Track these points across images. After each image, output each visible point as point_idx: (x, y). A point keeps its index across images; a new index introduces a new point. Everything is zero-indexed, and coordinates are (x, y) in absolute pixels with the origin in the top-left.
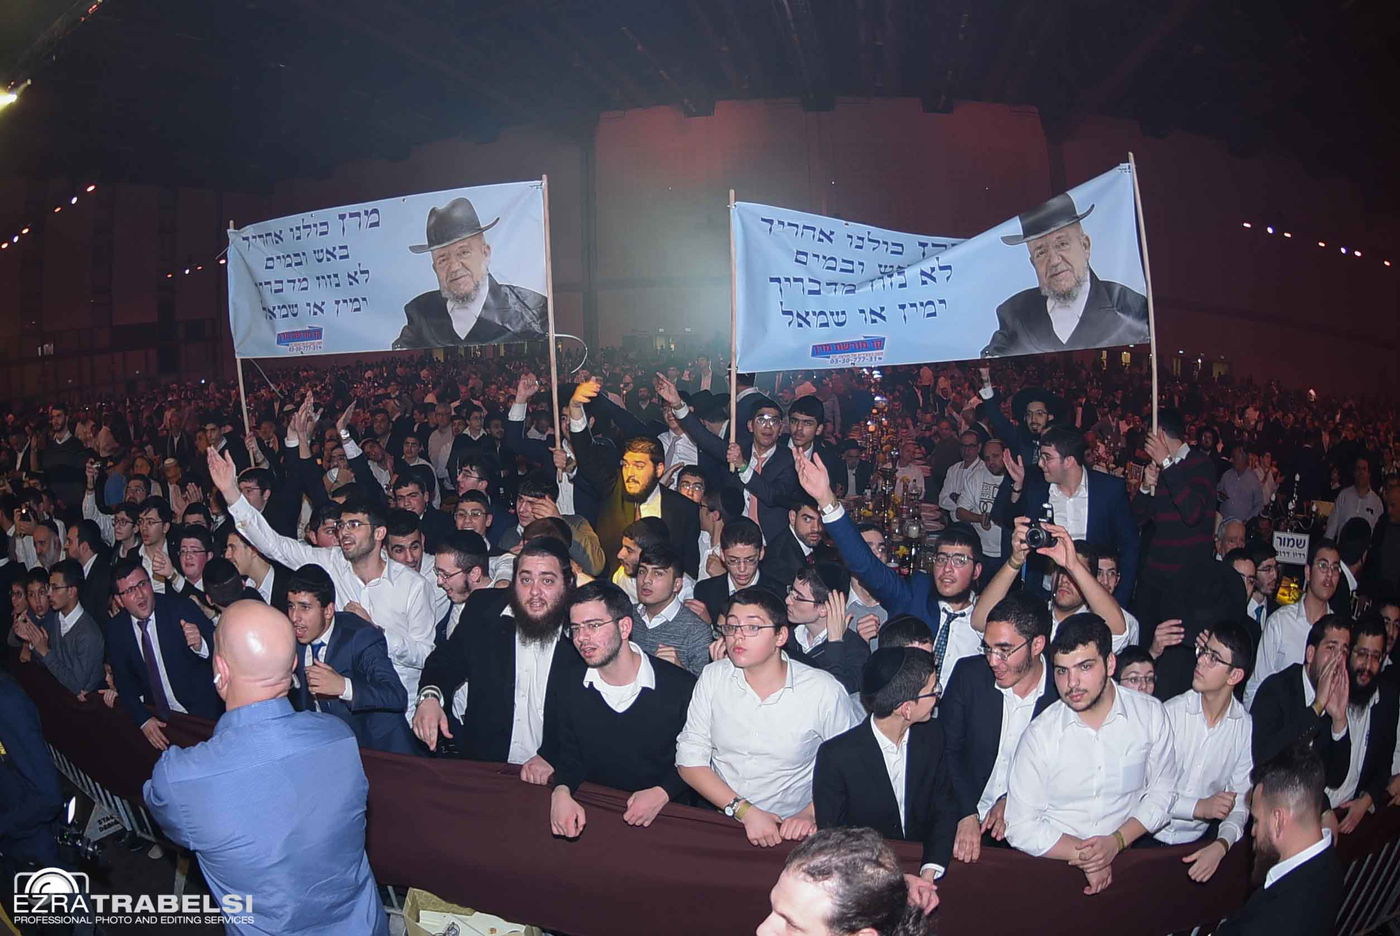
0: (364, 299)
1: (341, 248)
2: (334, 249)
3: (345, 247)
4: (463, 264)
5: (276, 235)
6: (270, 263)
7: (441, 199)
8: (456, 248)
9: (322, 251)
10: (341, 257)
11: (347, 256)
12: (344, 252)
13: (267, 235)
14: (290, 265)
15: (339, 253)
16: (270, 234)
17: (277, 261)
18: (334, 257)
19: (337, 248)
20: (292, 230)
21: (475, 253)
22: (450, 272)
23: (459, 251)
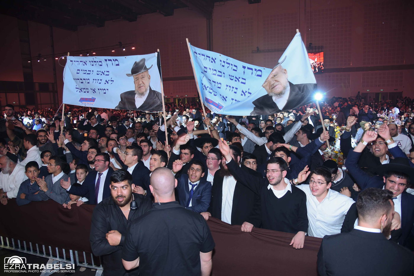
0: (107, 90)
1: (107, 72)
2: (105, 71)
3: (108, 72)
4: (143, 82)
5: (84, 62)
6: (78, 72)
7: (138, 58)
8: (140, 76)
9: (100, 71)
10: (106, 75)
11: (108, 75)
12: (108, 73)
13: (81, 61)
14: (85, 73)
15: (106, 73)
16: (82, 62)
17: (81, 71)
18: (104, 74)
19: (106, 72)
20: (90, 62)
21: (146, 78)
22: (139, 85)
23: (141, 77)
